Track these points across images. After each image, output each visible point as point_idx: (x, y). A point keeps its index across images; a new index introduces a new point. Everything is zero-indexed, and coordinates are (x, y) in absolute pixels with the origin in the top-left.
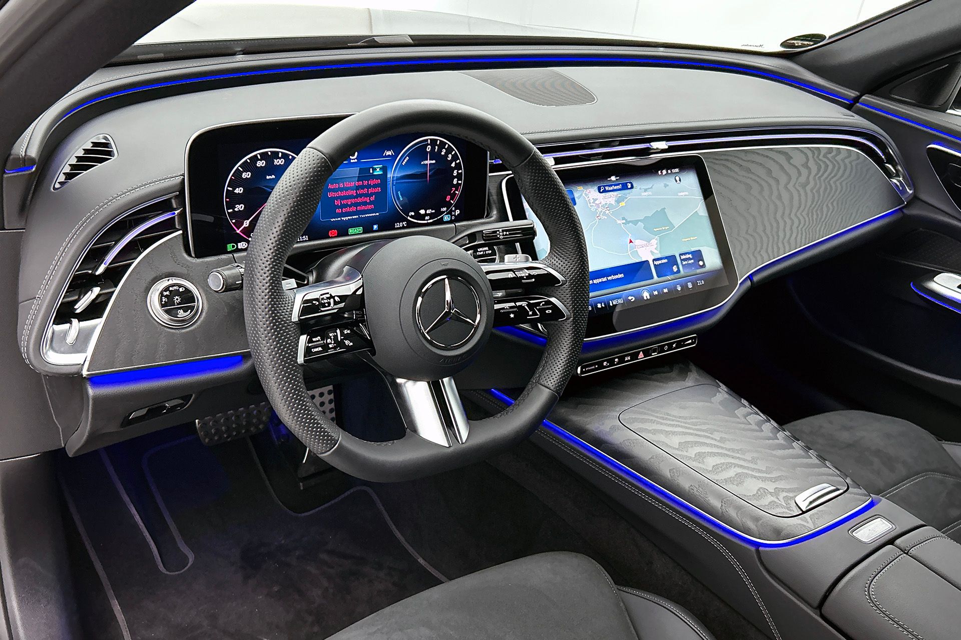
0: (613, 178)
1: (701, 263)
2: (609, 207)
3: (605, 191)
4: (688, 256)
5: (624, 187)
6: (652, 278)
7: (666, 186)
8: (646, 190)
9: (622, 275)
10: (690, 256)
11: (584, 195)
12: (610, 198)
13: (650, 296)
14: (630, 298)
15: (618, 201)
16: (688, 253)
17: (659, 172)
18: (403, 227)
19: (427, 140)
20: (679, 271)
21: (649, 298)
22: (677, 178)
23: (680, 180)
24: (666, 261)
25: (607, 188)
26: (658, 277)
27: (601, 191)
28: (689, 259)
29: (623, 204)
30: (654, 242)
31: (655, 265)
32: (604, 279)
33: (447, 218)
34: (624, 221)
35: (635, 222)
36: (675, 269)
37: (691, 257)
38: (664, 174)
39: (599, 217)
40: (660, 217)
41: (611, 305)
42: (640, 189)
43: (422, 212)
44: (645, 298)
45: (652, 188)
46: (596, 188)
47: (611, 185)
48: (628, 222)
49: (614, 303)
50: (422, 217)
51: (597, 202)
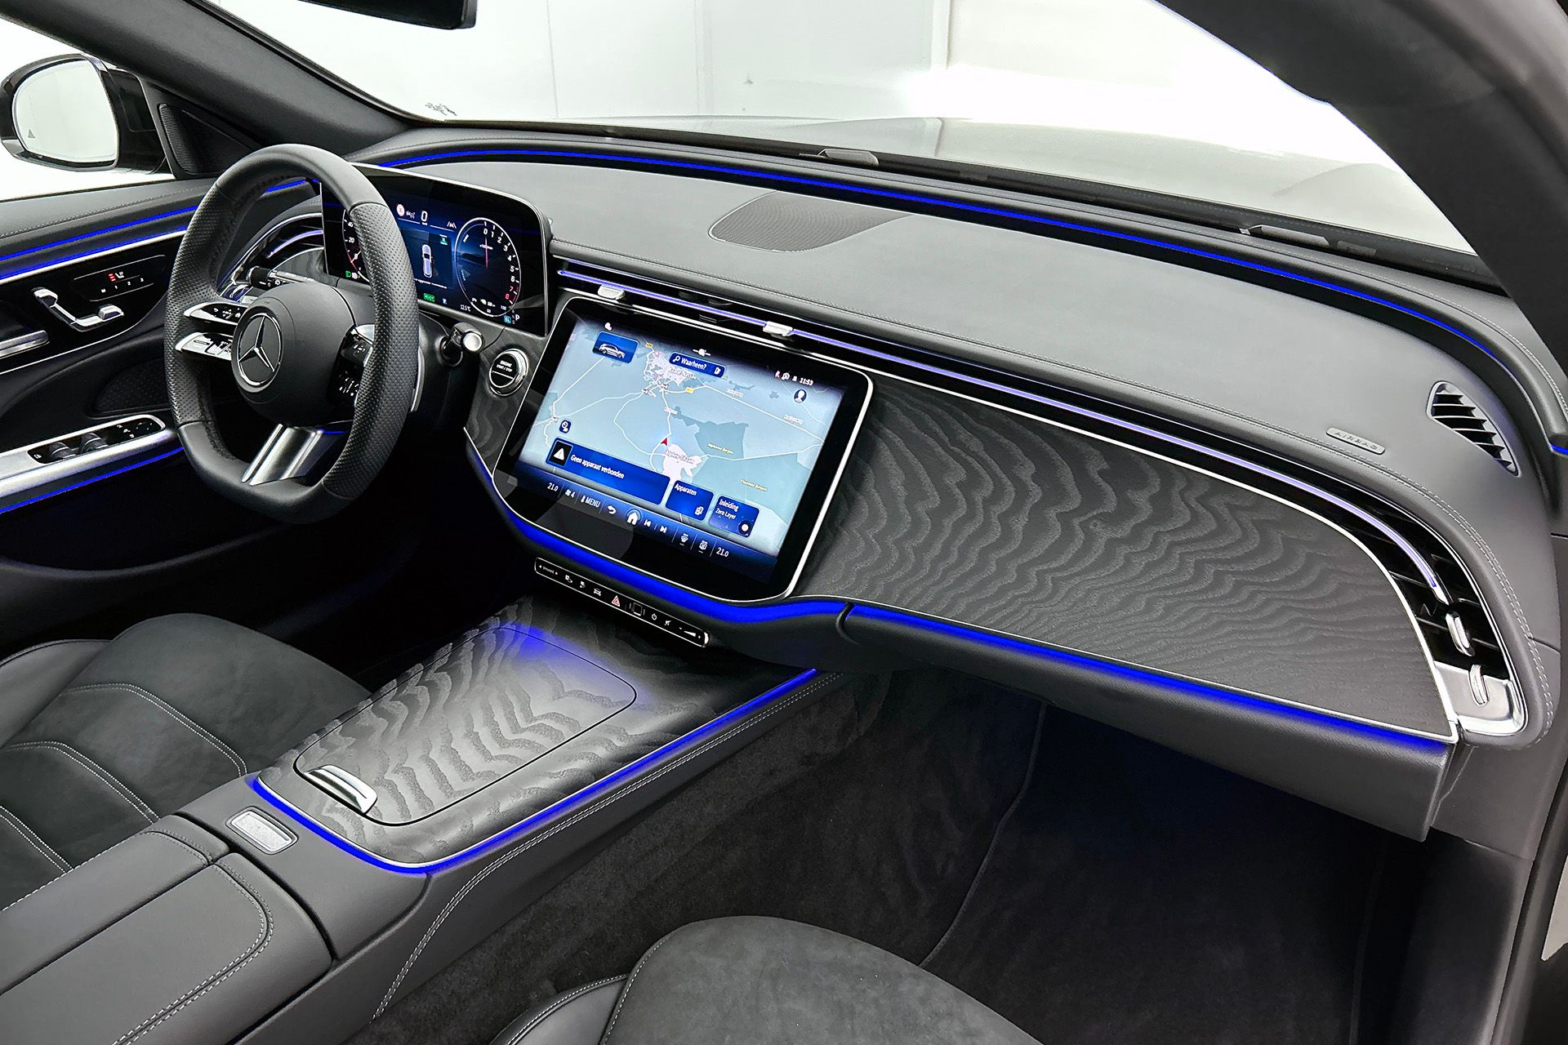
0: (702, 352)
1: (745, 528)
2: (669, 385)
3: (679, 363)
4: (731, 506)
5: (710, 370)
6: (658, 502)
7: (774, 395)
8: (737, 388)
9: (622, 476)
10: (736, 509)
11: (648, 356)
12: (679, 375)
13: (638, 521)
14: (610, 508)
15: (686, 384)
16: (736, 503)
17: (778, 373)
18: (467, 312)
19: (483, 221)
20: (702, 517)
21: (634, 523)
22: (801, 394)
23: (803, 399)
24: (695, 493)
25: (684, 361)
26: (667, 506)
27: (674, 361)
28: (731, 511)
29: (690, 390)
30: (697, 459)
31: (674, 490)
32: (597, 467)
33: (507, 320)
34: (675, 413)
35: (689, 422)
36: (699, 511)
37: (736, 511)
38: (783, 378)
39: (646, 392)
40: (731, 434)
41: (582, 501)
42: (731, 382)
43: (484, 301)
44: (629, 521)
45: (749, 389)
46: (670, 354)
47: (692, 360)
48: (679, 416)
49: (587, 502)
50: (484, 308)
51: (658, 372)
